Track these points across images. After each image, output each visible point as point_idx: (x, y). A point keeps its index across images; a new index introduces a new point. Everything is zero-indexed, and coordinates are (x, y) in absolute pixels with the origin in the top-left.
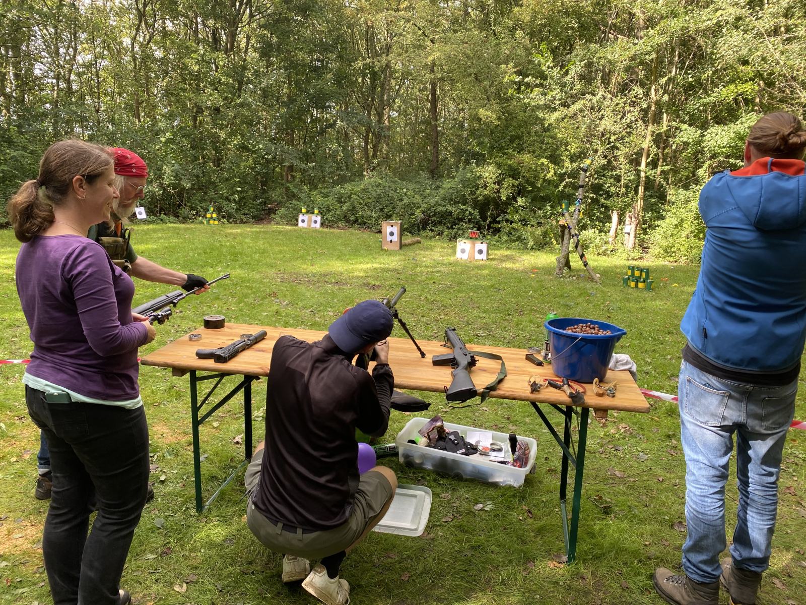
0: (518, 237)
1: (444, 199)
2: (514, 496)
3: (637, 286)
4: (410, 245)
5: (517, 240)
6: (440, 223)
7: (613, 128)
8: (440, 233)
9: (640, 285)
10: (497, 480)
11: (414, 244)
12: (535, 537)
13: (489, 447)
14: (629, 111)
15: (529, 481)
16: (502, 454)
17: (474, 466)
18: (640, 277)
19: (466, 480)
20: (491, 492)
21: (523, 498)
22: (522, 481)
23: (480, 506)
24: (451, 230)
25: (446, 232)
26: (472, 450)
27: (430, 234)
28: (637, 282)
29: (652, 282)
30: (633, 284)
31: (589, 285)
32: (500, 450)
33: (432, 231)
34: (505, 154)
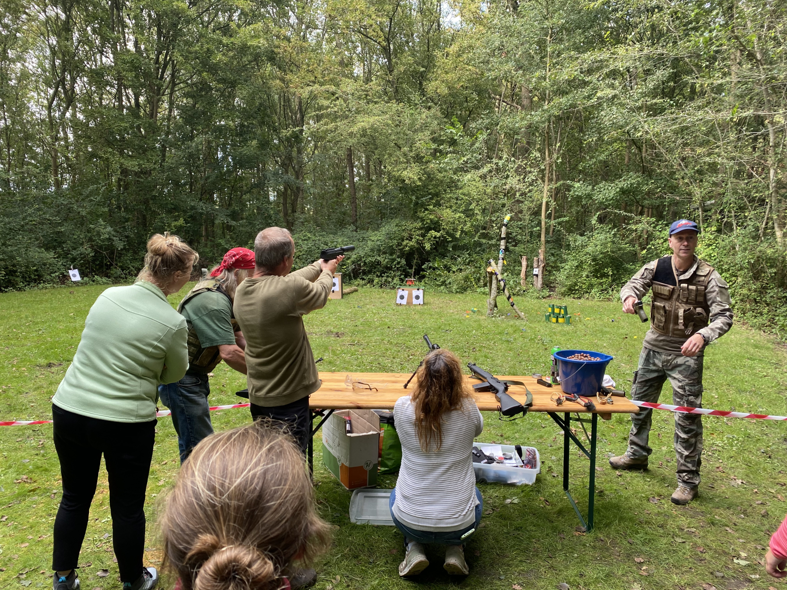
0: (442, 282)
1: (372, 250)
2: (532, 491)
3: (557, 321)
4: (349, 293)
5: (442, 285)
6: (370, 272)
7: (517, 186)
8: (371, 281)
9: (560, 320)
10: (515, 481)
11: (352, 292)
12: (558, 517)
13: (502, 456)
14: (530, 172)
15: (538, 480)
16: (513, 461)
17: (495, 472)
18: (559, 314)
19: (491, 484)
20: (512, 490)
21: (539, 491)
22: (534, 480)
23: (509, 501)
24: (380, 278)
25: (376, 280)
26: (491, 460)
27: (362, 282)
28: (557, 318)
29: (570, 317)
30: (554, 320)
31: (518, 322)
32: (511, 458)
33: (363, 279)
34: (427, 209)
